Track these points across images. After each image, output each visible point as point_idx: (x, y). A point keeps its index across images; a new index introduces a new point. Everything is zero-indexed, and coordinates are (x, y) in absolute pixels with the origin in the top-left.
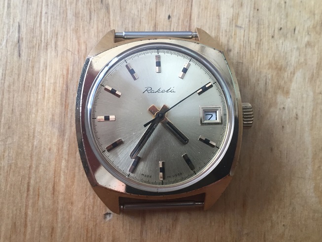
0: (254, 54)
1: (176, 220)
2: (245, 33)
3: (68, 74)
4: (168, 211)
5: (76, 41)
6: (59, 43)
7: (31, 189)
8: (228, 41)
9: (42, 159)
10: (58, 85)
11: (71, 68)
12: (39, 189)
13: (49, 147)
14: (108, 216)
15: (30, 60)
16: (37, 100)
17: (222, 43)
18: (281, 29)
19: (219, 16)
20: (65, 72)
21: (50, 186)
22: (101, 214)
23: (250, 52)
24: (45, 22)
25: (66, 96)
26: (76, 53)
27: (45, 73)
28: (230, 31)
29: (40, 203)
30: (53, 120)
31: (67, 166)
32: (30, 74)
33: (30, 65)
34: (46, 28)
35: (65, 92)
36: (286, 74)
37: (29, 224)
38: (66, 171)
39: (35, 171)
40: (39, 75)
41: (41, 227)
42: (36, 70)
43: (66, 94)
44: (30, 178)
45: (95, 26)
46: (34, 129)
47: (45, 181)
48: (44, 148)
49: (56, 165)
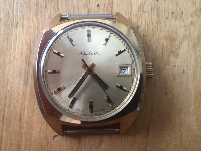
0: (155, 30)
1: (101, 141)
2: (149, 16)
3: (30, 42)
4: (96, 134)
5: (36, 21)
6: (25, 23)
7: (5, 119)
8: (137, 21)
9: (13, 99)
10: (24, 50)
11: (32, 39)
12: (10, 119)
13: (17, 91)
14: (56, 138)
15: (5, 34)
16: (10, 60)
17: (133, 22)
18: (173, 13)
19: (131, 5)
20: (29, 42)
21: (18, 117)
22: (51, 136)
23: (152, 28)
24: (16, 9)
25: (29, 58)
26: (36, 29)
27: (15, 42)
28: (138, 14)
29: (11, 128)
30: (20, 73)
31: (29, 104)
32: (6, 43)
33: (6, 37)
34: (17, 13)
35: (28, 55)
36: (176, 43)
37: (3, 142)
38: (28, 107)
39: (8, 107)
40: (11, 44)
41: (11, 144)
42: (9, 41)
43: (29, 56)
44: (4, 112)
45: (49, 11)
46: (8, 79)
47: (15, 114)
48: (14, 92)
49: (22, 103)
